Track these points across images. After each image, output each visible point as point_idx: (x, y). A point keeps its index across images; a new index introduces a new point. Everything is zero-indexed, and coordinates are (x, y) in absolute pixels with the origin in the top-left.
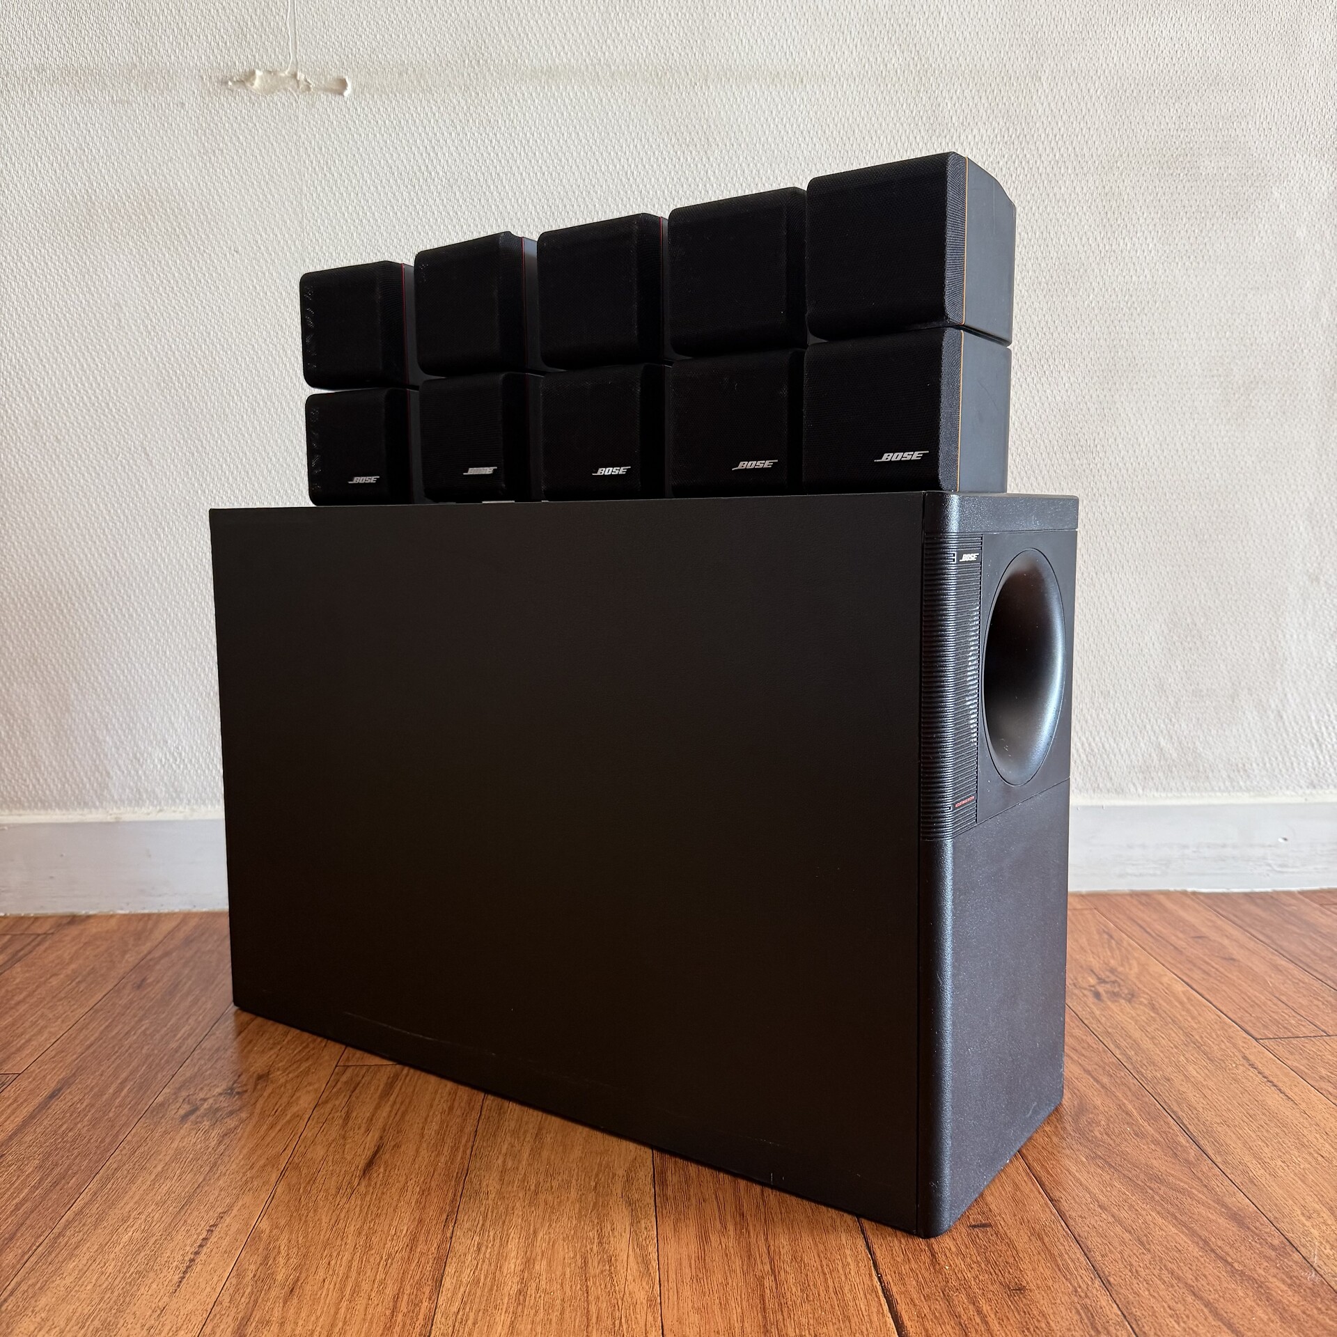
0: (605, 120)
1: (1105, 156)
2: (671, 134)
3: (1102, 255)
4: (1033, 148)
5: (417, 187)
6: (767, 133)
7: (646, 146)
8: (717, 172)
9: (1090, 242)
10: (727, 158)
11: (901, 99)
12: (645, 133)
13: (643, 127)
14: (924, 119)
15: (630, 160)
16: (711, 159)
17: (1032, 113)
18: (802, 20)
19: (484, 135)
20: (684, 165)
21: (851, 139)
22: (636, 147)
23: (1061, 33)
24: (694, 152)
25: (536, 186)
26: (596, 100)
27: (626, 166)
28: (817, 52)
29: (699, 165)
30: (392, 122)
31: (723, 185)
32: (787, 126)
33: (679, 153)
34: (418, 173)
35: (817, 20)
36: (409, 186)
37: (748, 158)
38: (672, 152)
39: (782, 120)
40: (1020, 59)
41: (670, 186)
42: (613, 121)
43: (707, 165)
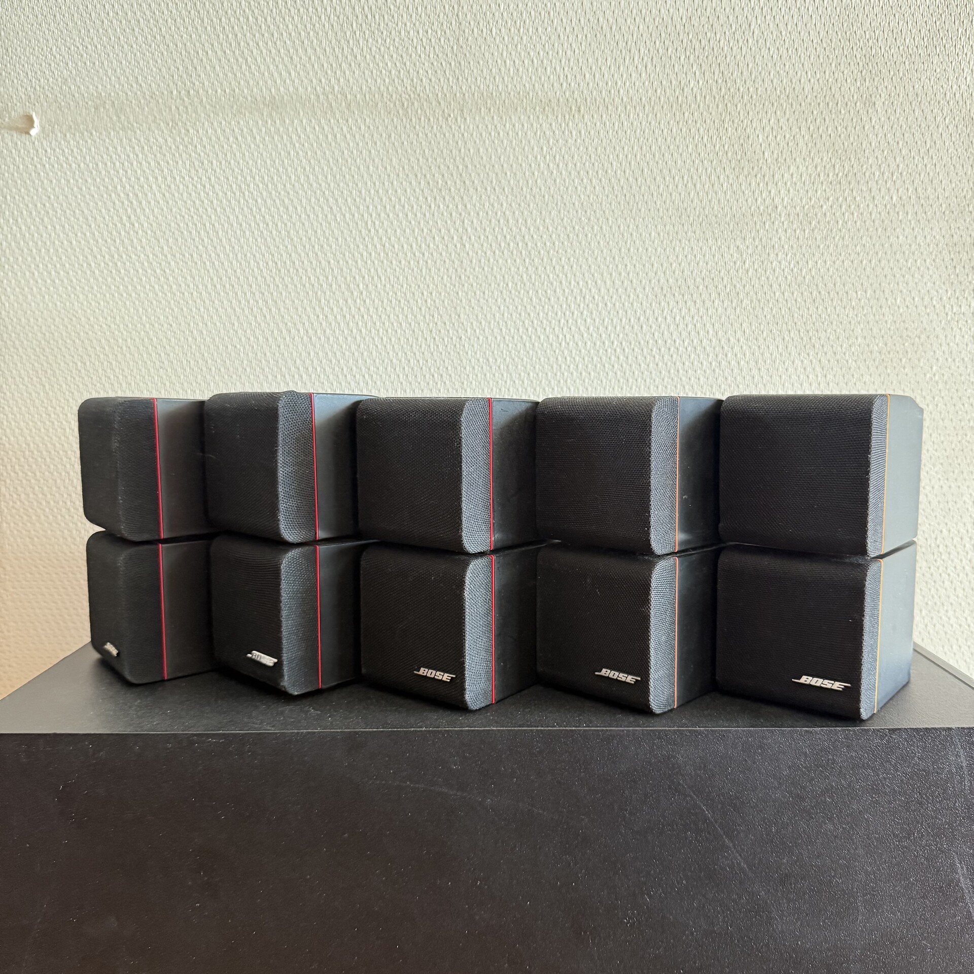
0: (340, 160)
1: (954, 199)
2: (419, 175)
3: (949, 318)
4: (865, 189)
5: (118, 241)
6: (536, 173)
7: (390, 191)
8: (475, 221)
9: (935, 303)
10: (487, 204)
11: (702, 130)
12: (389, 176)
13: (386, 168)
14: (730, 154)
15: (371, 207)
16: (469, 206)
17: (864, 146)
18: (580, 37)
19: (196, 178)
20: (436, 214)
21: (639, 180)
22: (378, 192)
23: (901, 48)
24: (447, 198)
25: (259, 240)
26: (330, 136)
27: (366, 215)
28: (597, 76)
29: (454, 214)
30: (88, 166)
31: (482, 237)
32: (561, 165)
33: (429, 199)
34: (119, 225)
35: (598, 35)
36: (109, 240)
37: (513, 204)
38: (421, 198)
39: (555, 157)
40: (849, 81)
41: (419, 238)
42: (349, 160)
43: (463, 214)
